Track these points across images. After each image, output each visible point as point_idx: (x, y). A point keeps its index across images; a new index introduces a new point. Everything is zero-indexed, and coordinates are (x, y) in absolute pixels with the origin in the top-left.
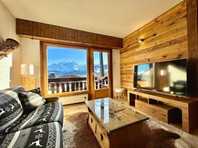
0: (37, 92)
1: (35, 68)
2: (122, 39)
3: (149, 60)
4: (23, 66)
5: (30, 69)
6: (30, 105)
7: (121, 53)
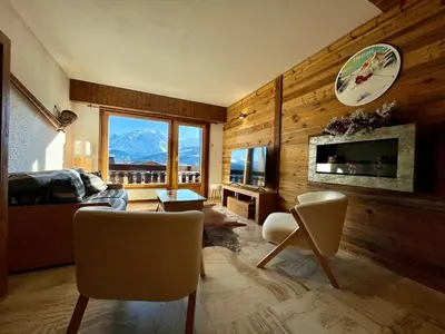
0: (99, 174)
1: (93, 147)
2: (226, 109)
3: (248, 144)
4: (77, 143)
5: (86, 148)
6: (92, 187)
7: (224, 130)
